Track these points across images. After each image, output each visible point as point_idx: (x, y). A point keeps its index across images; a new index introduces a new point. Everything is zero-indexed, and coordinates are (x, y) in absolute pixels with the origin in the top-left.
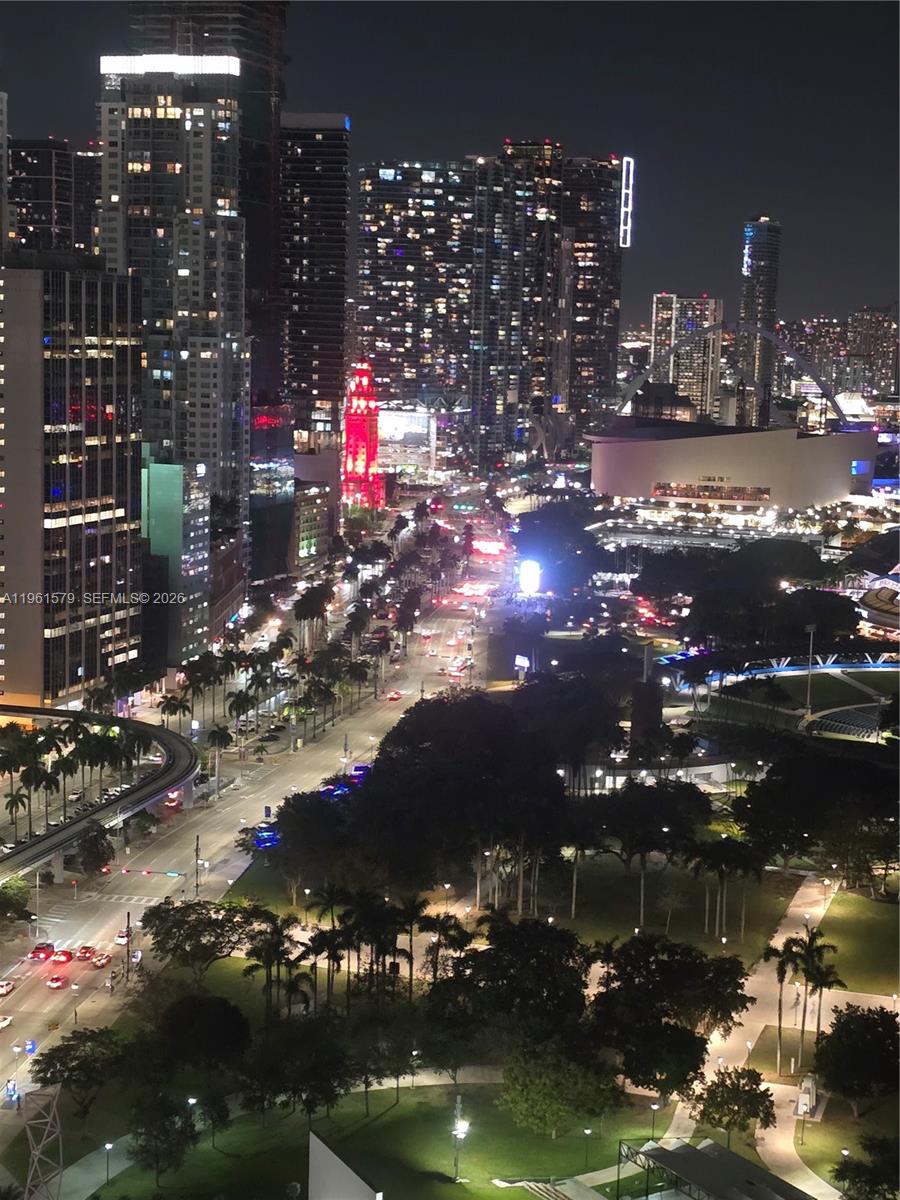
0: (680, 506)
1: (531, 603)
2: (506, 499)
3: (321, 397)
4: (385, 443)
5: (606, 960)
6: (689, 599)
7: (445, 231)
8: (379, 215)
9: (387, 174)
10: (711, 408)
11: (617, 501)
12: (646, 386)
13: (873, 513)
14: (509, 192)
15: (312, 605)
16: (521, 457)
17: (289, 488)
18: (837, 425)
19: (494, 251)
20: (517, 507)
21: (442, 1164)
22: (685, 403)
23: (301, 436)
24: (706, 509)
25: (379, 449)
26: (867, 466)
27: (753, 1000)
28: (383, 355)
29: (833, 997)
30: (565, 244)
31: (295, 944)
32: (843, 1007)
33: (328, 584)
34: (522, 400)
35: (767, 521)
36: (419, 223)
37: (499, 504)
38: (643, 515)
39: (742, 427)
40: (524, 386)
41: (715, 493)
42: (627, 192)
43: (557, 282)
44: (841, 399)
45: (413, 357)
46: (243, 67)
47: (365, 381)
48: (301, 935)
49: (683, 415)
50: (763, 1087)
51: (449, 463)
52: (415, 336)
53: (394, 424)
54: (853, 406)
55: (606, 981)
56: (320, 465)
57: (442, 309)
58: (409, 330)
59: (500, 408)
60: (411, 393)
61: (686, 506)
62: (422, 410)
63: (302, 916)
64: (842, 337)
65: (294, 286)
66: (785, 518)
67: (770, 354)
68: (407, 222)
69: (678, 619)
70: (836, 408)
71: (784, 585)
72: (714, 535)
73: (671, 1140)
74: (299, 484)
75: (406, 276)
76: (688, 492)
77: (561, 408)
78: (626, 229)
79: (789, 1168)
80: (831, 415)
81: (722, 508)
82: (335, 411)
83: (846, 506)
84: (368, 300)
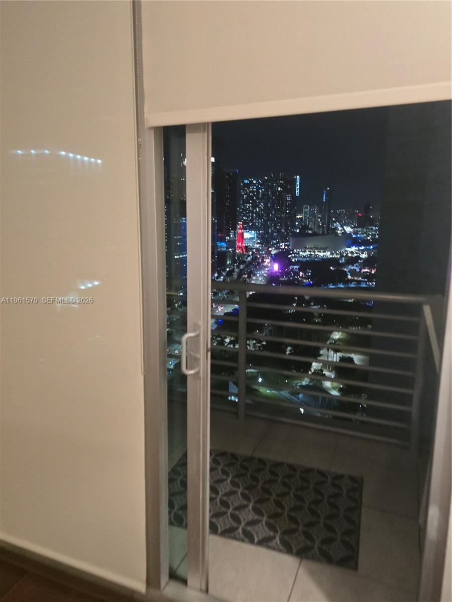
0: (309, 251)
1: (276, 272)
2: (271, 251)
3: (232, 229)
4: (245, 239)
5: (291, 347)
6: (310, 271)
7: (258, 193)
8: (244, 190)
9: (246, 181)
10: (316, 230)
11: (295, 251)
12: (302, 226)
13: (352, 253)
14: (272, 184)
15: (230, 274)
16: (275, 242)
17: (225, 249)
18: (344, 233)
19: (269, 197)
20: (273, 252)
21: (257, 387)
22: (311, 229)
23: (228, 238)
24: (315, 252)
25: (244, 241)
26: (350, 242)
27: (322, 355)
28: (245, 220)
29: (339, 354)
30: (285, 195)
31: (226, 342)
32: (341, 357)
33: (233, 269)
34: (275, 229)
35: (328, 254)
36: (253, 192)
37: (270, 252)
38: (301, 253)
39: (323, 234)
40: (275, 227)
41: (317, 249)
42: (298, 183)
43: (282, 204)
44: (345, 227)
45: (251, 221)
46: (215, 160)
47: (241, 226)
48: (228, 340)
49: (310, 232)
50: (324, 373)
51: (259, 243)
52: (252, 216)
53: (247, 235)
54: (348, 229)
55: (290, 351)
56: (232, 244)
57: (258, 210)
58: (250, 215)
59: (270, 231)
60: (251, 228)
61: (311, 252)
62: (253, 232)
63: (227, 337)
64: (346, 214)
65: (226, 206)
66: (332, 254)
67: (330, 218)
68: (250, 192)
69: (308, 275)
70: (344, 230)
71: (331, 268)
72: (316, 258)
73: (304, 383)
74: (227, 248)
75: (249, 203)
76: (311, 248)
77: (283, 231)
78: (297, 191)
79: (329, 389)
80: (343, 231)
81: (318, 252)
82: (235, 233)
83: (345, 251)
84: (242, 209)
